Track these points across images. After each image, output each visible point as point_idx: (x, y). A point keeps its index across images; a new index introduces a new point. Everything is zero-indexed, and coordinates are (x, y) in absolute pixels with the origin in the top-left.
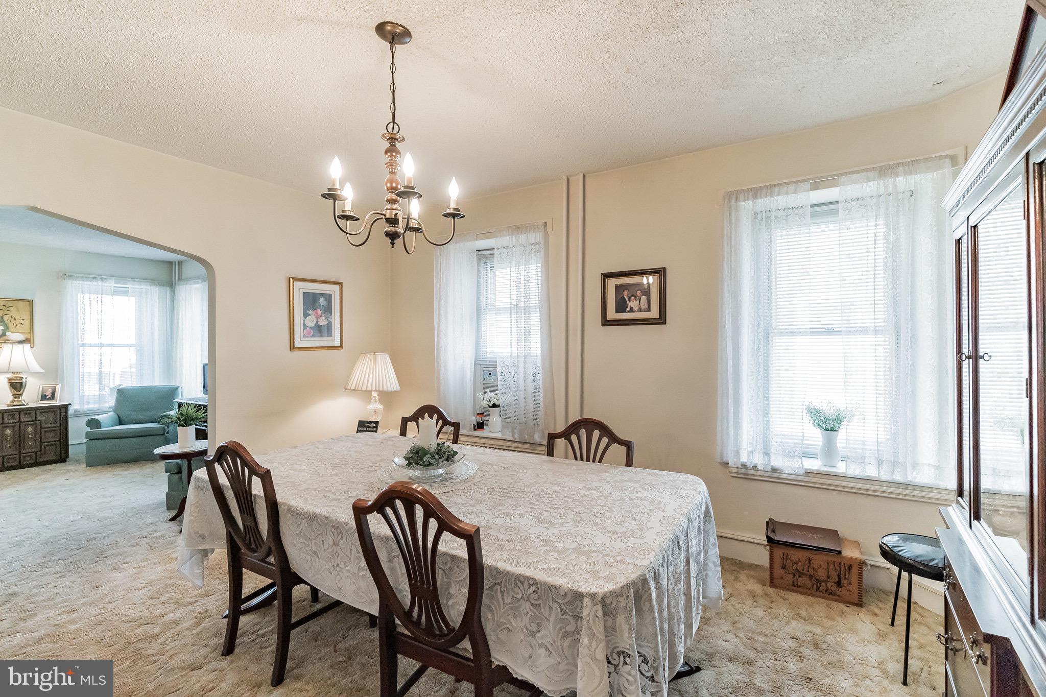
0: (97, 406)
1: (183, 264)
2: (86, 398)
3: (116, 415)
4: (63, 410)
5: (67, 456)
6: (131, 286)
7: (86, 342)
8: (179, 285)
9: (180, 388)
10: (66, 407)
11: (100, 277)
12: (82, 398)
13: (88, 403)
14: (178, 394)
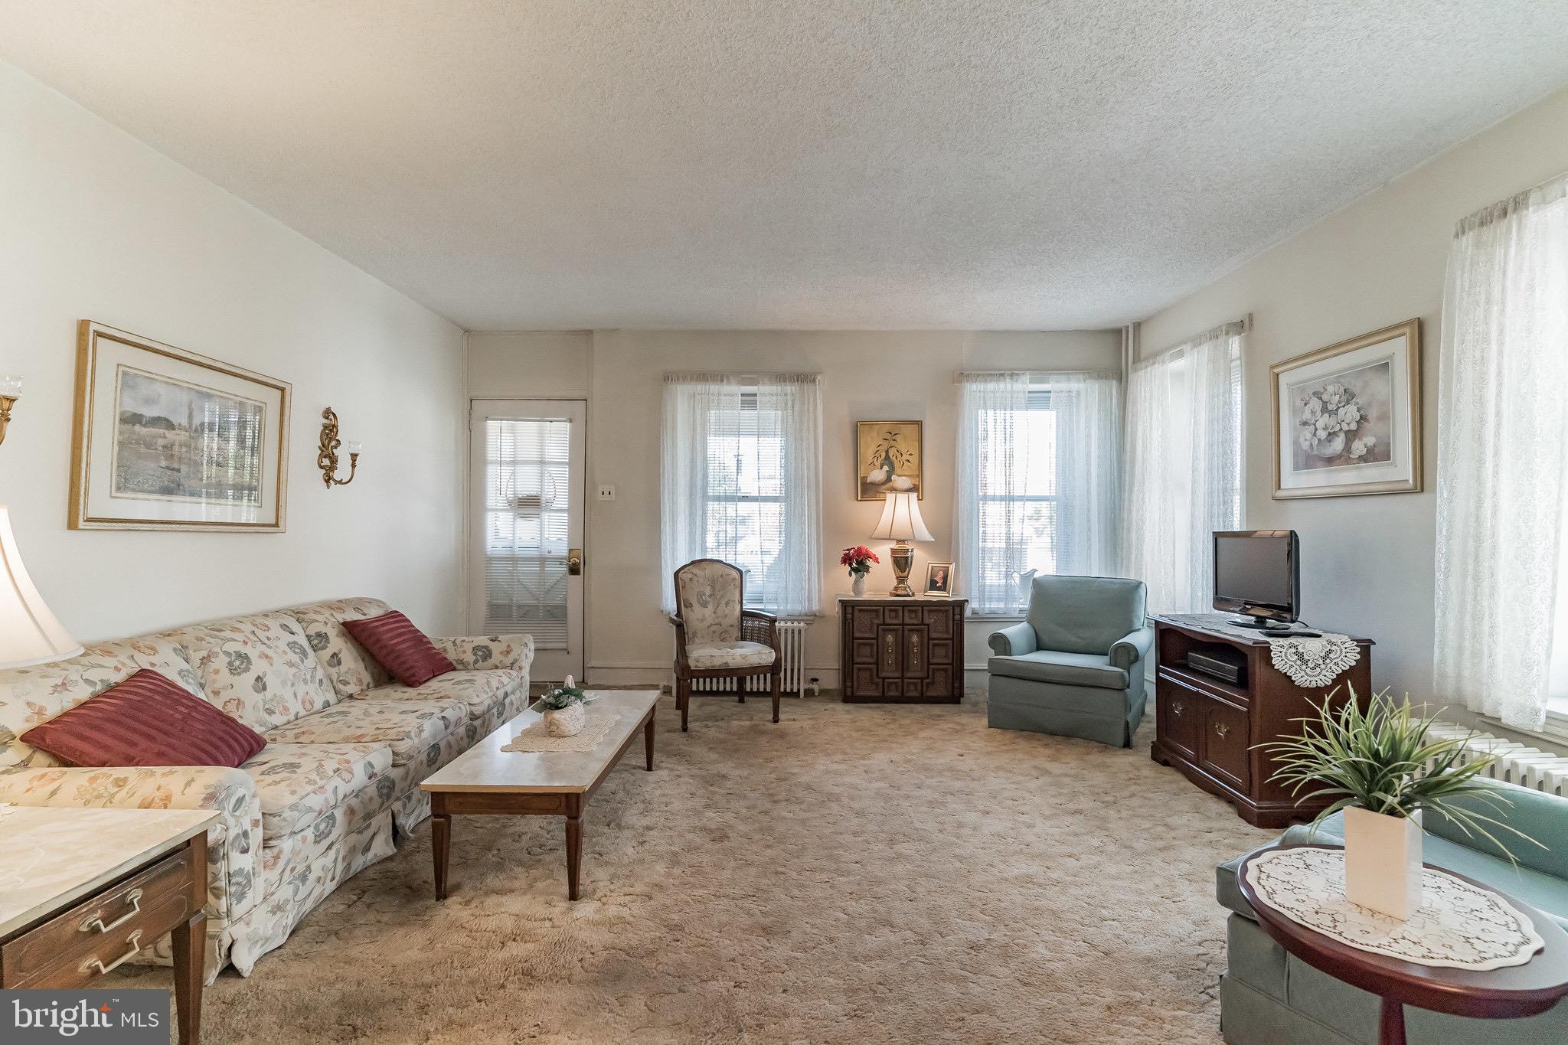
0: (1002, 605)
1: (1143, 328)
2: (987, 589)
3: (1032, 632)
4: (957, 610)
5: (961, 695)
6: (1055, 385)
7: (990, 492)
8: (1136, 370)
9: (1143, 586)
10: (960, 605)
11: (1008, 372)
12: (982, 589)
13: (990, 600)
14: (1141, 598)
